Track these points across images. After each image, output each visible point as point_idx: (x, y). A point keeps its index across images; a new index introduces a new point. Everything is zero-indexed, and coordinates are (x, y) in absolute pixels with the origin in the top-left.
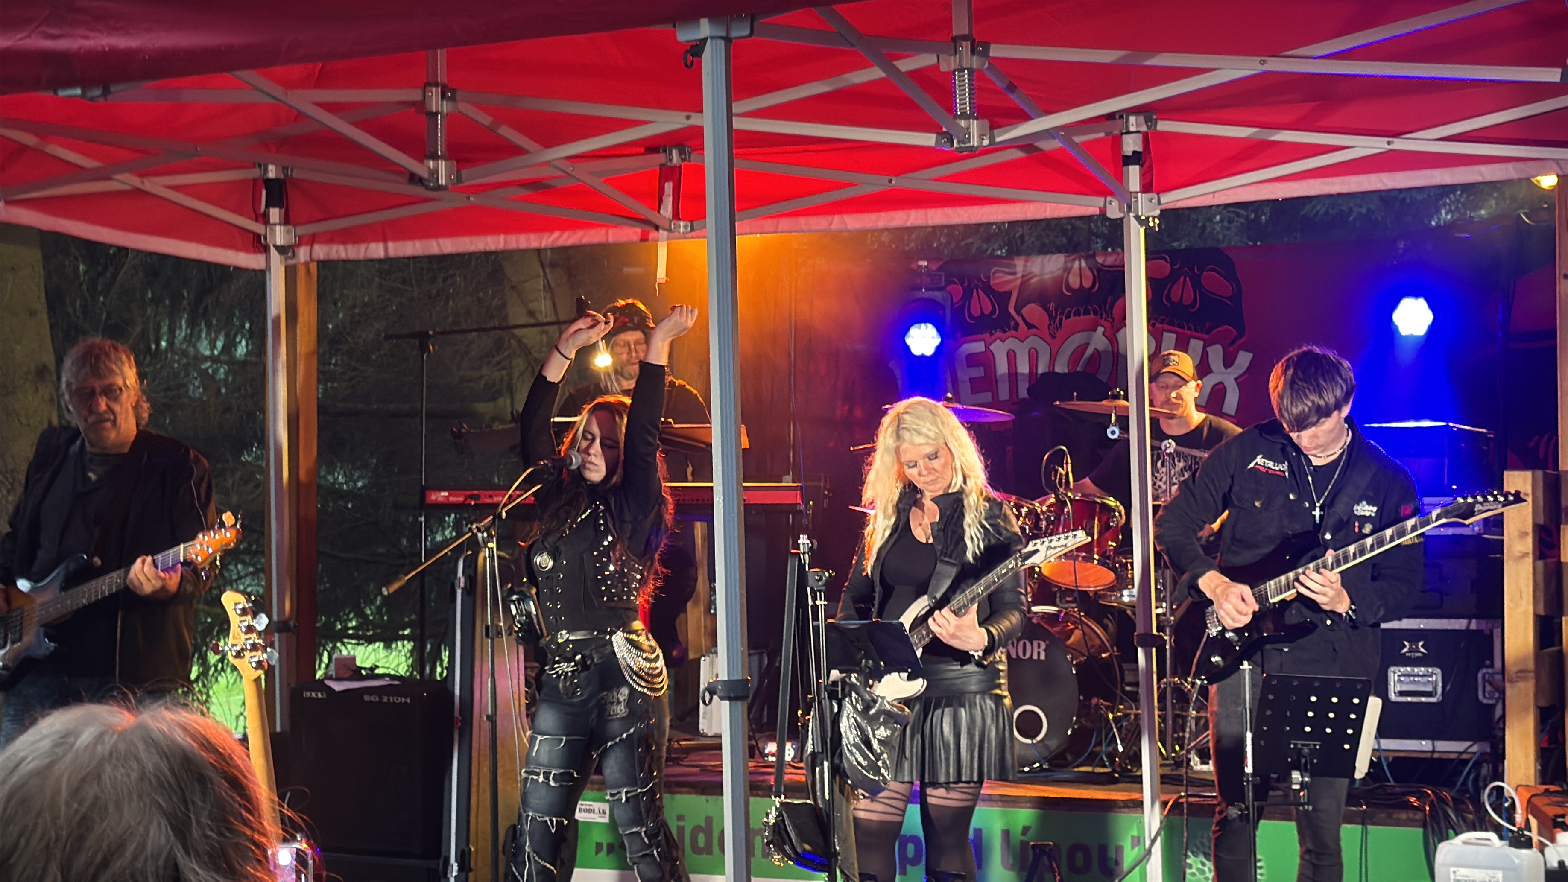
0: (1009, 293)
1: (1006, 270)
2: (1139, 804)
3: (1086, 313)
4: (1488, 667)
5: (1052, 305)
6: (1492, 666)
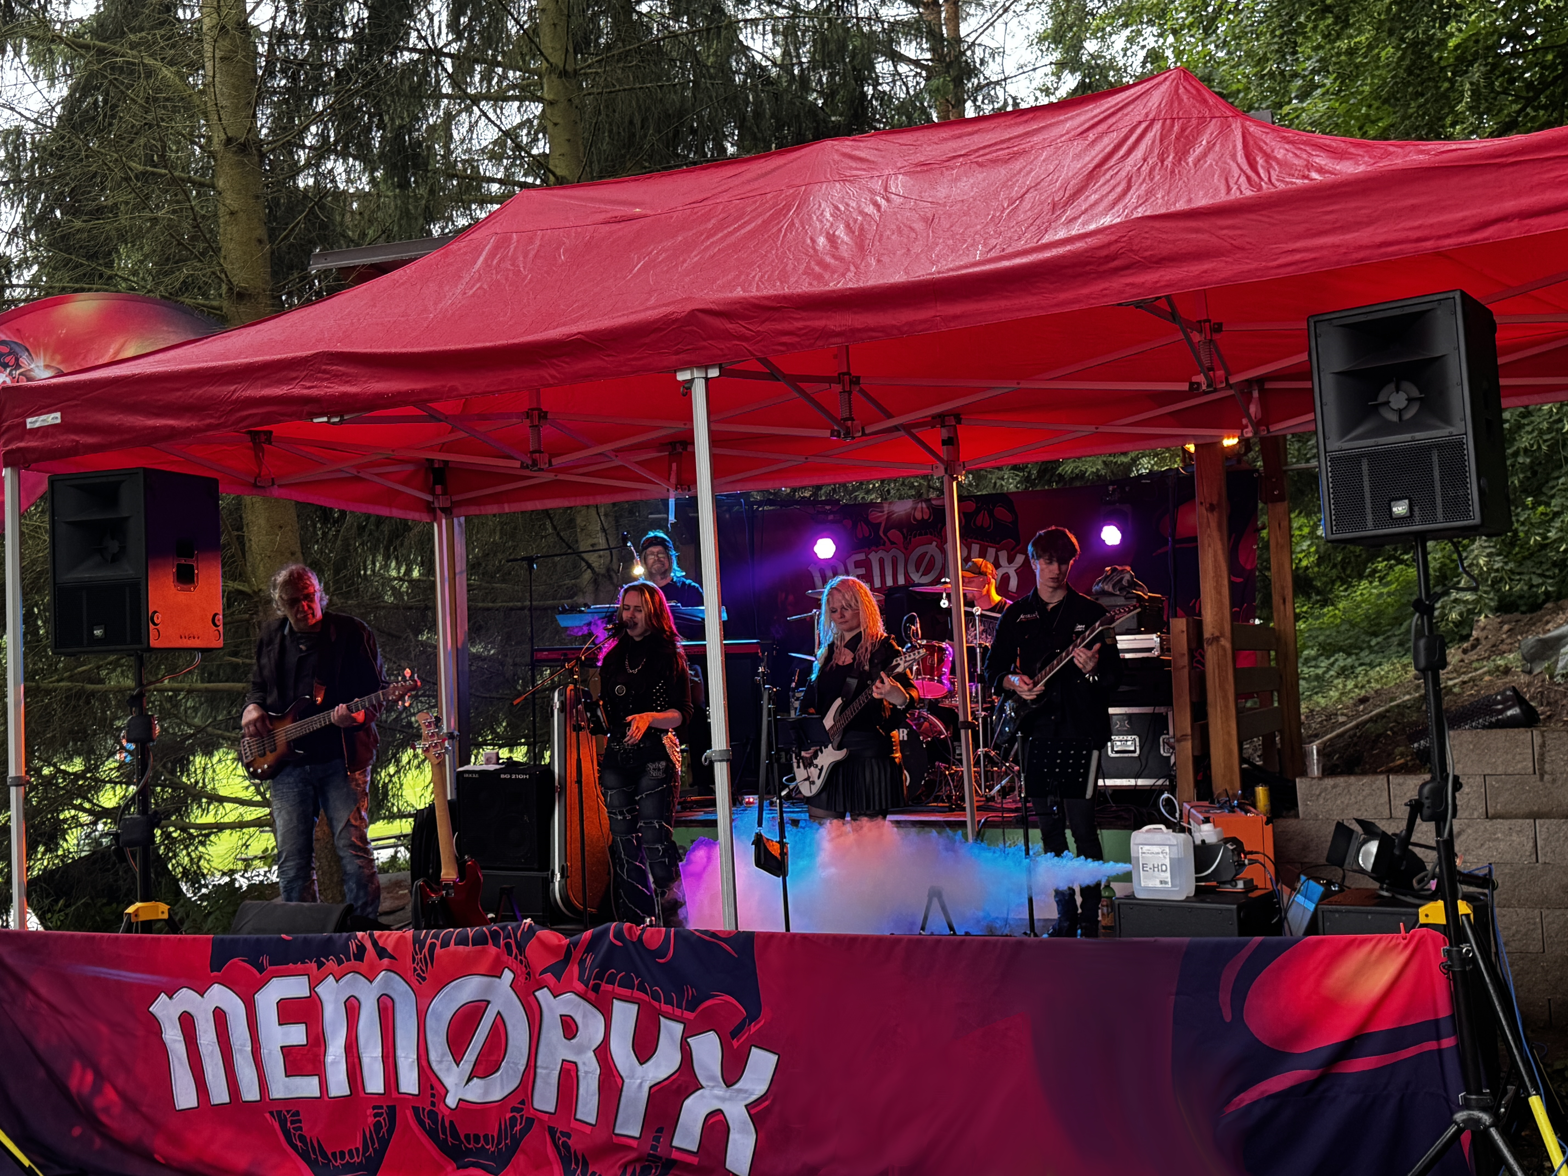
0: (880, 523)
3: (926, 534)
4: (1166, 734)
5: (905, 531)
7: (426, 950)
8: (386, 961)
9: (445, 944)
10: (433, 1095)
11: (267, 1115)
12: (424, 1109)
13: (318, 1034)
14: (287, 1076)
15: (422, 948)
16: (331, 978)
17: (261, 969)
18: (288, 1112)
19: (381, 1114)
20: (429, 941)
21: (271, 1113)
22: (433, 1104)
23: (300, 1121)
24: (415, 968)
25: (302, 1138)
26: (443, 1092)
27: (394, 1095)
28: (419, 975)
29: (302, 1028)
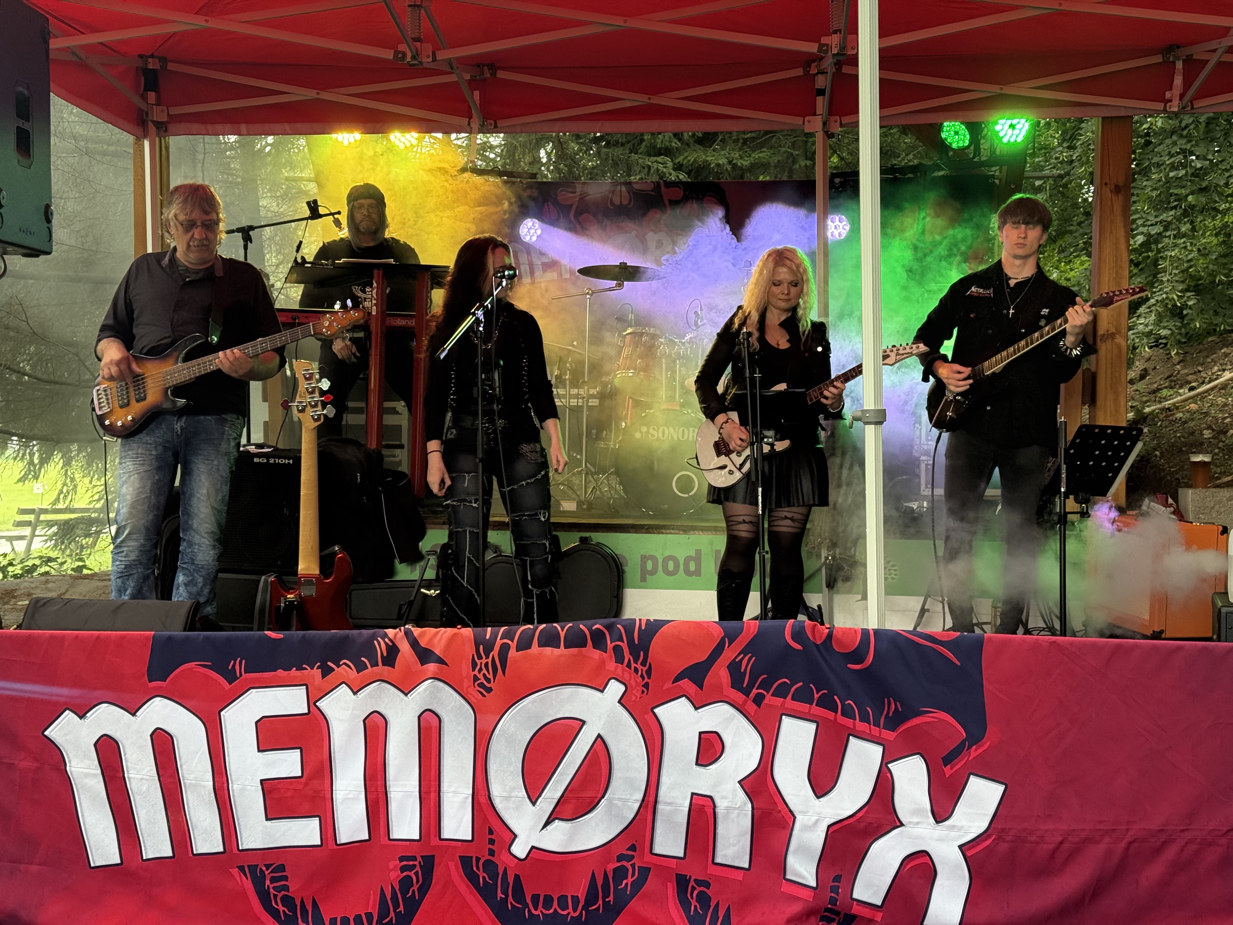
0: (571, 206)
1: (570, 190)
7: (495, 652)
8: (432, 667)
9: (525, 644)
10: (492, 842)
11: (235, 871)
12: (478, 859)
13: (322, 763)
14: (267, 819)
15: (489, 649)
16: (344, 688)
17: (231, 677)
18: (268, 866)
19: (411, 868)
20: (499, 642)
21: (241, 869)
22: (492, 853)
23: (286, 878)
24: (476, 678)
25: (288, 901)
26: (507, 837)
27: (434, 842)
28: (481, 685)
29: (296, 755)
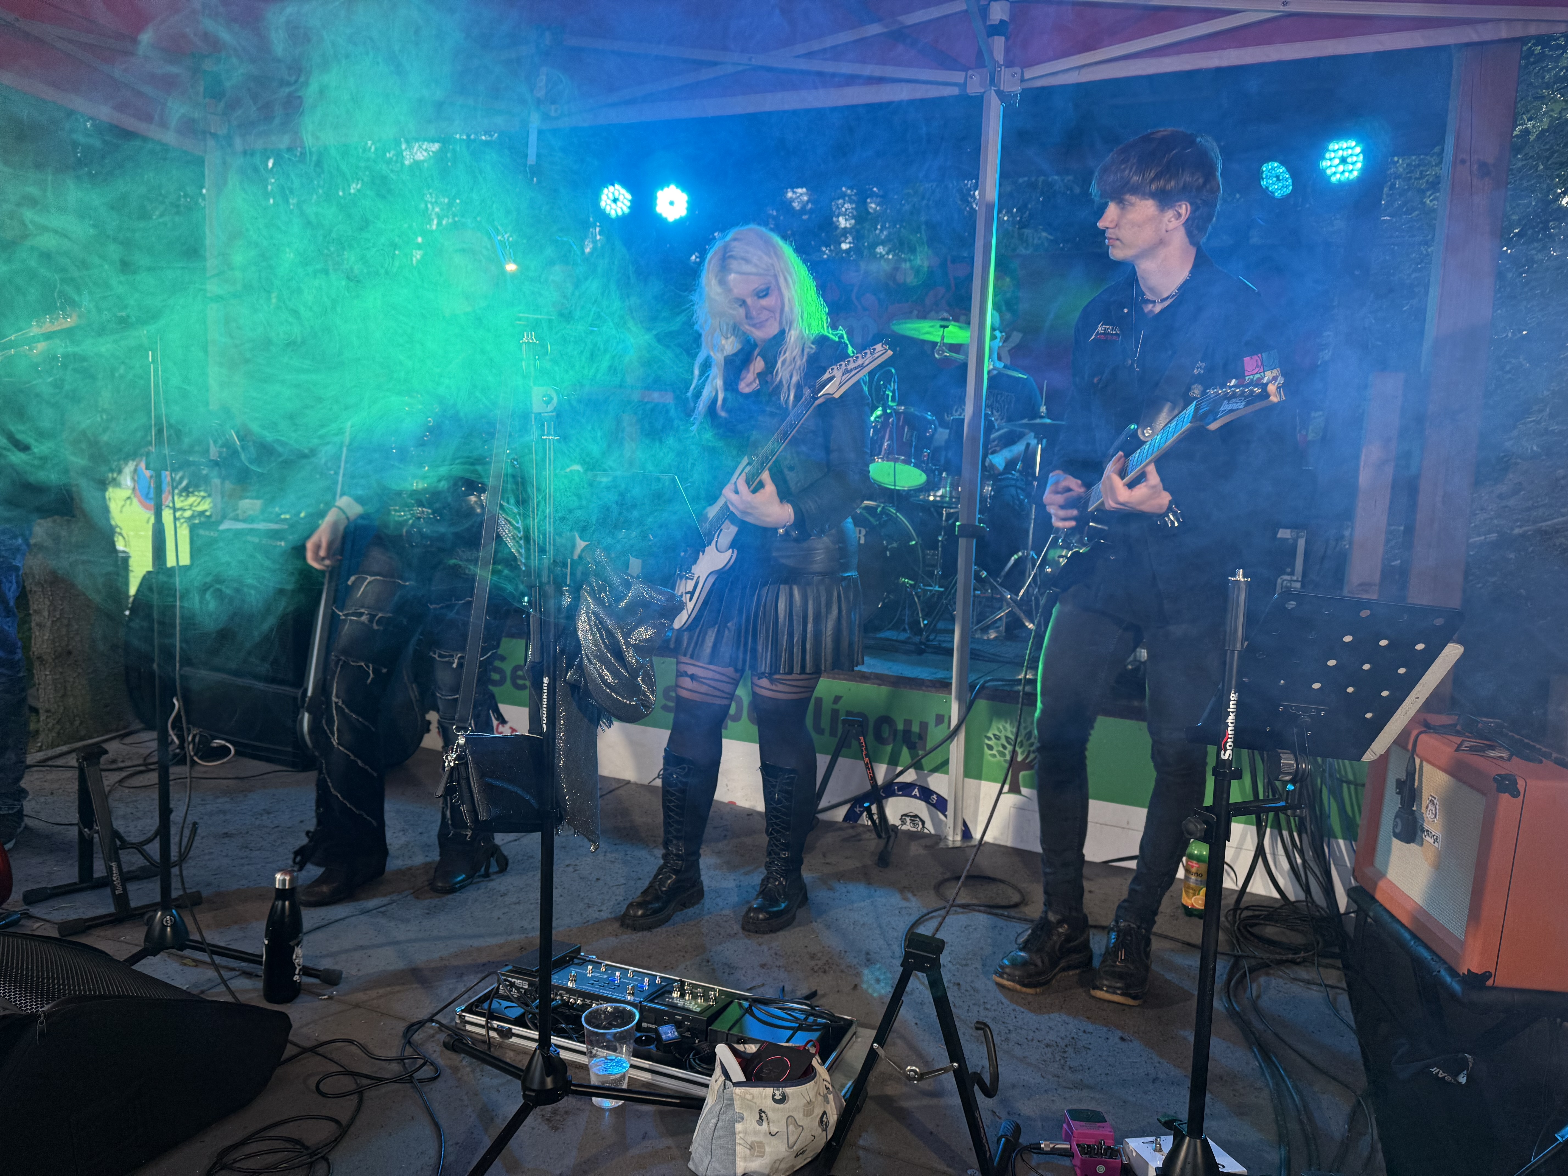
2: (945, 685)
4: (1288, 574)
6: (1292, 573)
